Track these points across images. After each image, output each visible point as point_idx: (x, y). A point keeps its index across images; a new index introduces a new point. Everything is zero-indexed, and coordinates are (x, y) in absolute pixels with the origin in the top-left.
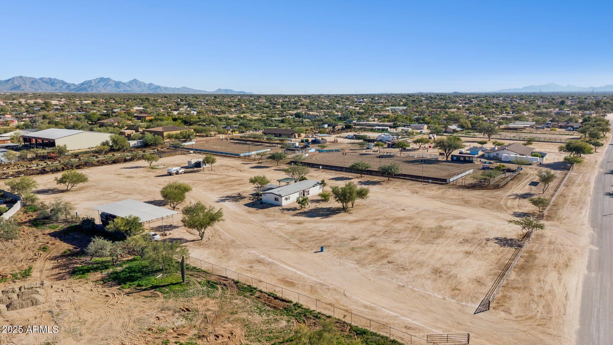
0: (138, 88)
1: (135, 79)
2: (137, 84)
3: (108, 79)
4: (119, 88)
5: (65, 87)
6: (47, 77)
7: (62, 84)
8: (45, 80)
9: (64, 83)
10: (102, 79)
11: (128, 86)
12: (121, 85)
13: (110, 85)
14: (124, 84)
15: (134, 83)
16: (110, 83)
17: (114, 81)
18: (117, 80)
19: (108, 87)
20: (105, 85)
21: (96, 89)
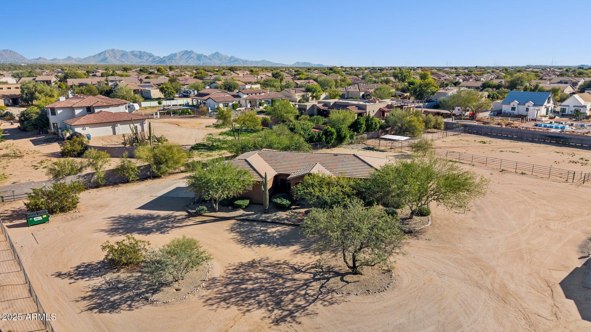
0: (219, 61)
1: (217, 52)
2: (218, 57)
3: (192, 52)
4: (200, 61)
5: (151, 59)
6: (138, 50)
7: (148, 57)
8: (135, 53)
9: (151, 56)
10: (186, 52)
11: (209, 59)
12: (203, 57)
13: (192, 57)
14: (206, 57)
15: (216, 56)
16: (193, 55)
17: (197, 54)
18: (199, 53)
19: (190, 60)
20: (188, 57)
21: (175, 62)
